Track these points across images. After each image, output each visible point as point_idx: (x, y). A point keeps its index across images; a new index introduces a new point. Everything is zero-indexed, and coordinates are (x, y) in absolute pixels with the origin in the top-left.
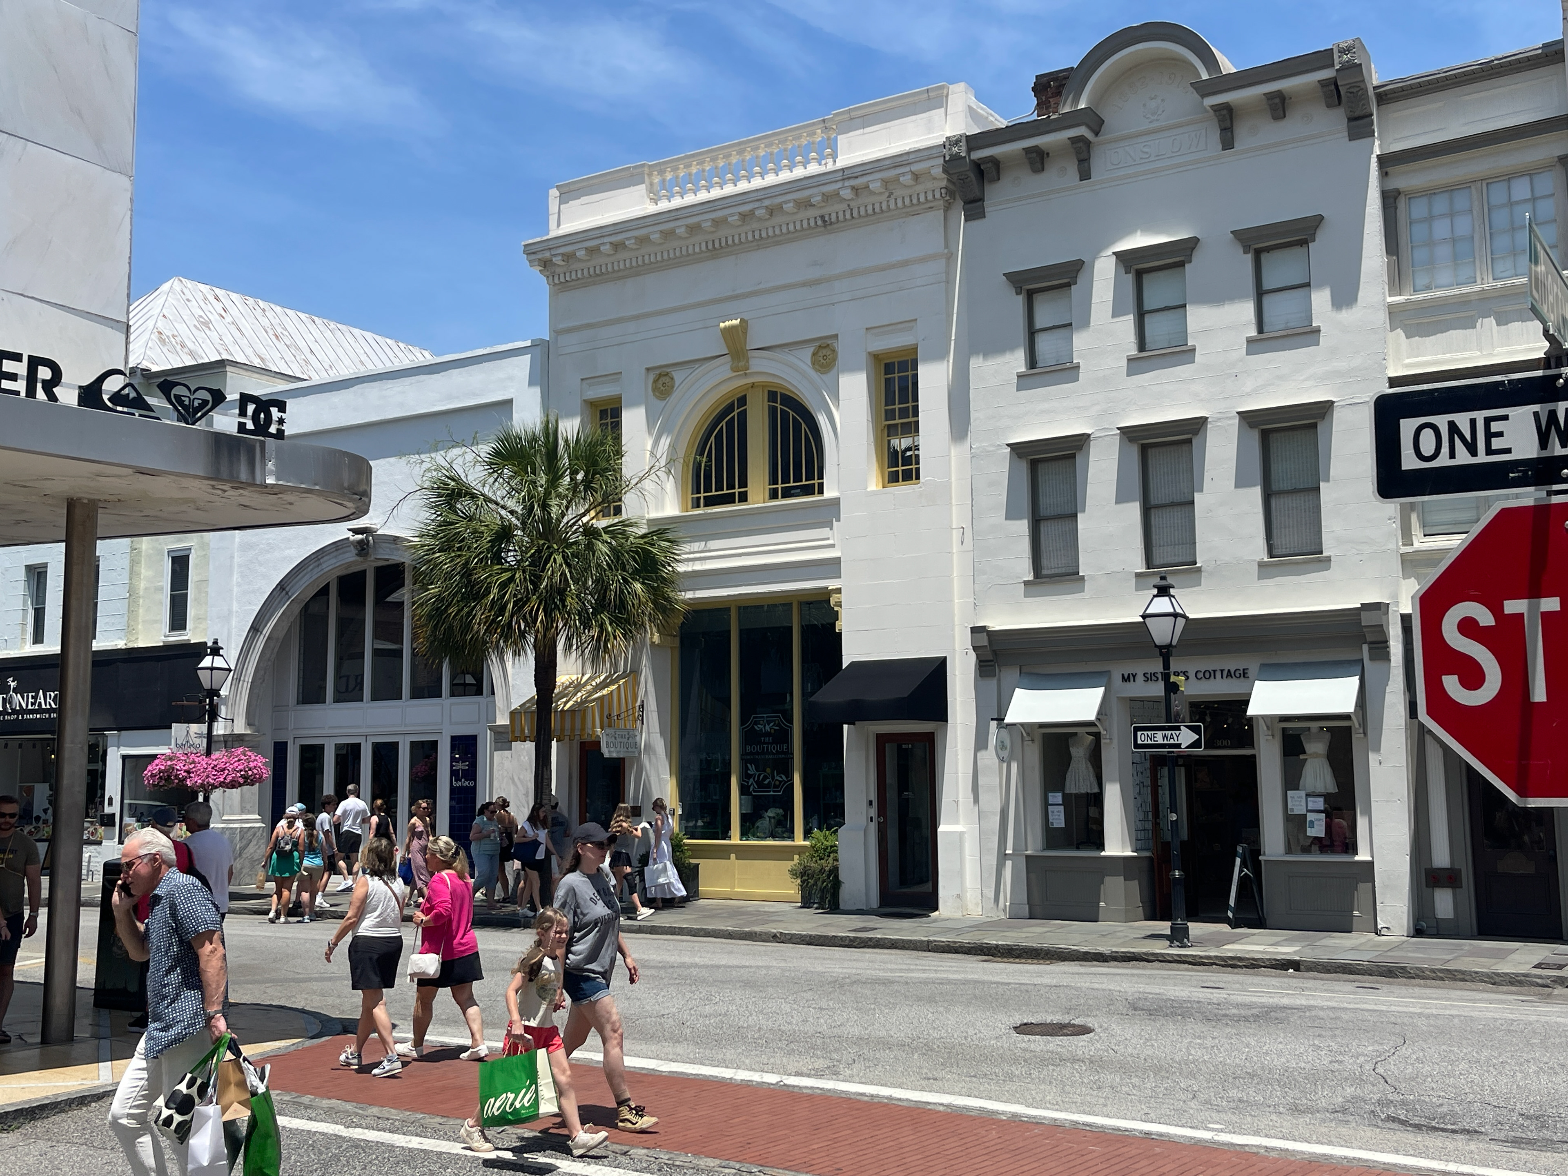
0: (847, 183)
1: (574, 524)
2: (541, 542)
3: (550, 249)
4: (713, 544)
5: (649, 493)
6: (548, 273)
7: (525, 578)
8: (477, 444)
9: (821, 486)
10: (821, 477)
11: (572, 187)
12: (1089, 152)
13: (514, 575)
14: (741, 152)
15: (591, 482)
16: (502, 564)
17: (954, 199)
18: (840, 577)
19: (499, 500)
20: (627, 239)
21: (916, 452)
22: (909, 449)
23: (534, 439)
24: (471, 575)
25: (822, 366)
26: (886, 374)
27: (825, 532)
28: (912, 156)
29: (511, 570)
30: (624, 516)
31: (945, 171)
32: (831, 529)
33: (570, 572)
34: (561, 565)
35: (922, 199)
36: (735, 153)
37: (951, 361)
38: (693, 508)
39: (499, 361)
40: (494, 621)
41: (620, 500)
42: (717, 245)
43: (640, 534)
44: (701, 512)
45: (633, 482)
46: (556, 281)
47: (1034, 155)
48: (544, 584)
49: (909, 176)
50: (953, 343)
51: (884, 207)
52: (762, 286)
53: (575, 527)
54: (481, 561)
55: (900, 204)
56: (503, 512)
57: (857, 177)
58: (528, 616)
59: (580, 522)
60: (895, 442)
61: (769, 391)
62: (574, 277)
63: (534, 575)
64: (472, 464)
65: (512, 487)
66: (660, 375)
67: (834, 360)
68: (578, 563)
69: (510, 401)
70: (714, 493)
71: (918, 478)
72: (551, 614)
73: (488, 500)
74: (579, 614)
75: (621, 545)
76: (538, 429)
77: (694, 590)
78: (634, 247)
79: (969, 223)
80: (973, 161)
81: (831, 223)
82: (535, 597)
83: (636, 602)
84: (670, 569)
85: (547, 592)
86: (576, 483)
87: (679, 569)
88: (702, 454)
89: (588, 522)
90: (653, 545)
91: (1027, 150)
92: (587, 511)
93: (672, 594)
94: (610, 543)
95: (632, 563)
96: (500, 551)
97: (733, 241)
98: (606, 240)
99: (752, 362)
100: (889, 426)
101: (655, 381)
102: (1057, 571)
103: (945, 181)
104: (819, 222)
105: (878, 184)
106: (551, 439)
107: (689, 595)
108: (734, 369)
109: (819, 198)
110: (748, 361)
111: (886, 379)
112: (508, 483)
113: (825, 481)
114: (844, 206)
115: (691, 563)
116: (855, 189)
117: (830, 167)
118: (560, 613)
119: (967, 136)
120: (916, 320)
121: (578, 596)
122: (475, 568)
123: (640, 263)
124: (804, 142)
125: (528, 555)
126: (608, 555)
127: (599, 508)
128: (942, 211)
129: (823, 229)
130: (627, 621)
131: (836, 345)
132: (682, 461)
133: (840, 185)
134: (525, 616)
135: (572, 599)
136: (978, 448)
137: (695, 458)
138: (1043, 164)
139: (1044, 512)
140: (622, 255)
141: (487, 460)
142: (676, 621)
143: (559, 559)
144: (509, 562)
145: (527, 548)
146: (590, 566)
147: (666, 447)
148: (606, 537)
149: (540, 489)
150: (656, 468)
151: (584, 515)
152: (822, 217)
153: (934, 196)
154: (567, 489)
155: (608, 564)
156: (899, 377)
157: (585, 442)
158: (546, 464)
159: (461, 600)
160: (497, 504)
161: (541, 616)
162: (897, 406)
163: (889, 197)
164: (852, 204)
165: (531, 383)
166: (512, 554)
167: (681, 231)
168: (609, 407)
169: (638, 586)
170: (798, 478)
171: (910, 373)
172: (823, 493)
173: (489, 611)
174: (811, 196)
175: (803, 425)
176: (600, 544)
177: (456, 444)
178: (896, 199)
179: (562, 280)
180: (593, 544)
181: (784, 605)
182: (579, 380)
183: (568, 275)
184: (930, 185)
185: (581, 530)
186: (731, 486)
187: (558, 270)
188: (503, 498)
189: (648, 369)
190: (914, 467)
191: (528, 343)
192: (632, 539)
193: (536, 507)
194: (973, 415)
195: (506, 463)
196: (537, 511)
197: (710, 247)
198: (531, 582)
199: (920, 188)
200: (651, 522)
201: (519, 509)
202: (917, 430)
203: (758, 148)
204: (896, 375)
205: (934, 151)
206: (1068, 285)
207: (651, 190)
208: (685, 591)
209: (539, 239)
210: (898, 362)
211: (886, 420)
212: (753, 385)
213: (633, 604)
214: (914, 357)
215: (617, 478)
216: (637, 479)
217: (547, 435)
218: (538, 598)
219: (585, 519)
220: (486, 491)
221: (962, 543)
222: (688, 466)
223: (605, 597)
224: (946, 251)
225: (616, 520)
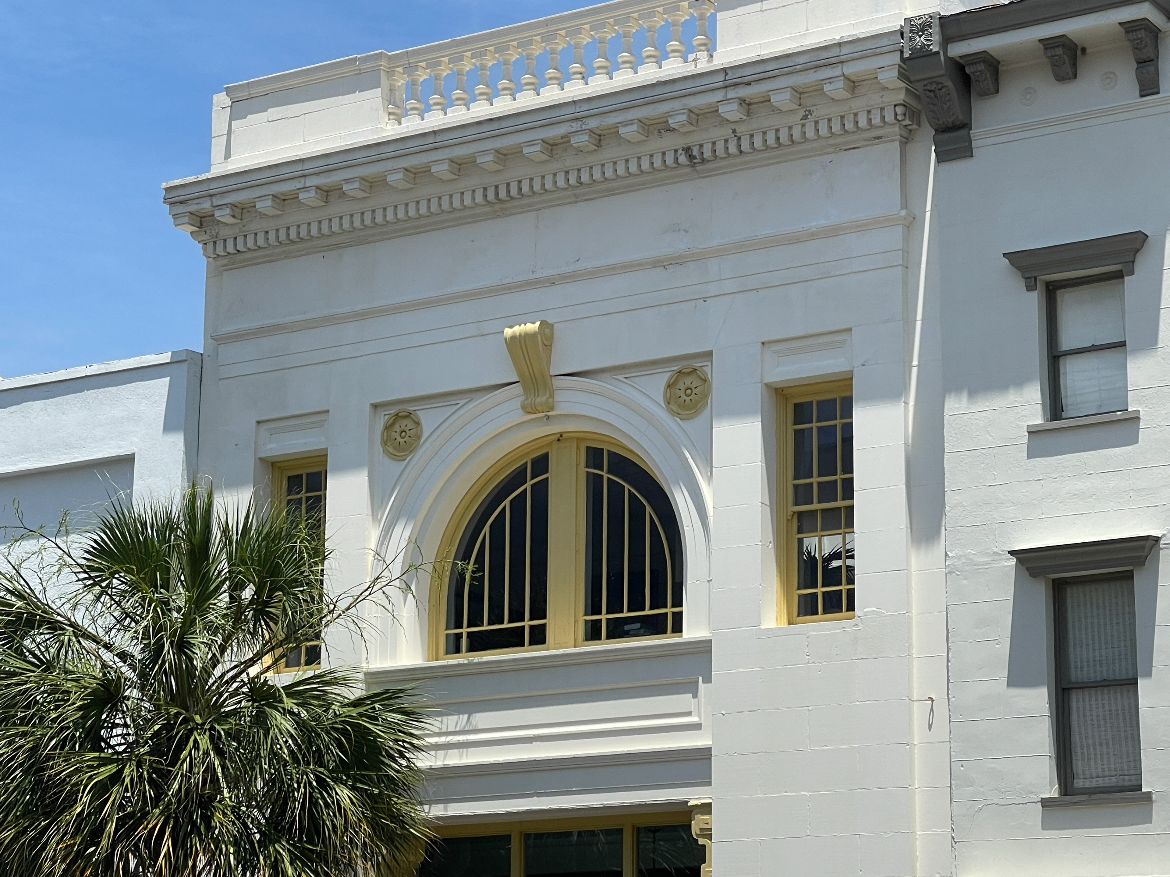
0: (732, 94)
1: (234, 678)
2: (173, 711)
3: (211, 196)
4: (482, 719)
5: (371, 625)
6: (206, 237)
7: (141, 777)
8: (67, 533)
9: (678, 618)
10: (678, 602)
11: (254, 91)
12: (1157, 47)
13: (121, 771)
14: (548, 38)
15: (266, 604)
16: (102, 750)
17: (919, 124)
18: (709, 784)
19: (101, 633)
20: (347, 181)
21: (849, 562)
22: (836, 556)
23: (170, 525)
24: (43, 769)
25: (684, 406)
26: (795, 423)
27: (684, 700)
28: (845, 50)
29: (117, 761)
30: (324, 666)
31: (903, 76)
32: (695, 696)
33: (224, 767)
34: (206, 753)
35: (863, 122)
36: (538, 38)
37: (912, 402)
38: (447, 653)
39: (114, 389)
40: (79, 854)
41: (318, 636)
42: (502, 194)
43: (352, 698)
44: (461, 661)
45: (342, 605)
46: (220, 250)
47: (1059, 51)
48: (176, 786)
49: (840, 84)
50: (915, 371)
51: (796, 133)
52: (579, 266)
53: (235, 685)
54: (62, 744)
55: (824, 131)
56: (107, 656)
57: (749, 84)
58: (141, 845)
59: (244, 676)
60: (811, 542)
61: (588, 448)
62: (250, 244)
63: (156, 771)
64: (56, 569)
65: (124, 611)
66: (397, 417)
67: (705, 396)
68: (237, 749)
69: (128, 460)
70: (485, 627)
71: (851, 607)
72: (184, 844)
73: (80, 633)
74: (236, 844)
75: (317, 718)
76: (177, 508)
77: (446, 801)
78: (361, 194)
79: (946, 166)
80: (952, 59)
81: (703, 161)
82: (157, 811)
83: (339, 822)
84: (404, 763)
85: (179, 802)
86: (239, 606)
87: (420, 764)
88: (466, 557)
89: (258, 677)
90: (373, 719)
91: (1048, 44)
92: (258, 656)
93: (405, 809)
94: (298, 715)
95: (336, 751)
96: (98, 725)
97: (531, 187)
98: (311, 182)
99: (559, 397)
100: (801, 515)
101: (388, 427)
102: (1101, 783)
103: (903, 92)
104: (683, 159)
105: (787, 95)
106: (198, 528)
107: (437, 811)
108: (527, 409)
109: (684, 117)
110: (552, 396)
111: (796, 432)
112: (118, 604)
113: (685, 610)
114: (726, 132)
115: (442, 752)
116: (746, 104)
117: (703, 65)
118: (201, 841)
119: (941, 18)
120: (850, 330)
121: (235, 810)
122: (49, 758)
123: (368, 222)
124: (659, 22)
125: (149, 734)
126: (292, 736)
127: (279, 651)
128: (897, 143)
129: (688, 170)
130: (322, 857)
131: (708, 370)
132: (430, 568)
133: (719, 96)
134: (136, 845)
135: (225, 814)
136: (959, 557)
137: (455, 565)
138: (1074, 65)
139: (1076, 675)
140: (338, 208)
141: (84, 562)
142: (412, 858)
143: (204, 742)
144: (112, 747)
145: (147, 720)
146: (258, 755)
147: (403, 544)
148: (289, 703)
149: (175, 614)
150: (384, 581)
151: (251, 662)
152: (688, 150)
153: (883, 117)
154: (224, 616)
155: (291, 752)
156: (819, 429)
157: (259, 533)
158: (187, 570)
159: (23, 815)
160: (95, 639)
161: (167, 845)
162: (815, 480)
163: (805, 117)
164: (741, 129)
165: (168, 427)
166: (119, 731)
167: (441, 169)
168: (304, 472)
169: (344, 794)
170: (636, 604)
171: (838, 422)
172: (681, 631)
173: (73, 837)
174: (669, 114)
175: (648, 509)
176: (278, 716)
177: (28, 533)
178: (816, 122)
179: (230, 249)
180: (266, 716)
181: (608, 832)
182: (254, 424)
183: (240, 241)
184: (876, 99)
185: (245, 689)
186: (517, 615)
187: (224, 232)
188: (108, 631)
189: (375, 406)
190: (844, 587)
191: (166, 358)
192: (335, 707)
193: (167, 646)
194: (950, 499)
195: (116, 568)
196: (169, 653)
197: (491, 196)
198: (151, 781)
199: (858, 104)
200: (372, 677)
201: (136, 651)
202: (850, 523)
203: (578, 31)
204: (815, 425)
205: (885, 42)
206: (1119, 275)
207: (391, 99)
208: (430, 803)
209: (192, 179)
210: (819, 403)
211: (796, 504)
212: (560, 438)
213: (334, 826)
214: (846, 394)
215: (313, 598)
216: (351, 600)
217: (191, 518)
218: (162, 813)
219: (253, 671)
220: (79, 617)
221: (930, 727)
222: (440, 578)
223: (283, 812)
224: (903, 213)
225: (310, 674)
